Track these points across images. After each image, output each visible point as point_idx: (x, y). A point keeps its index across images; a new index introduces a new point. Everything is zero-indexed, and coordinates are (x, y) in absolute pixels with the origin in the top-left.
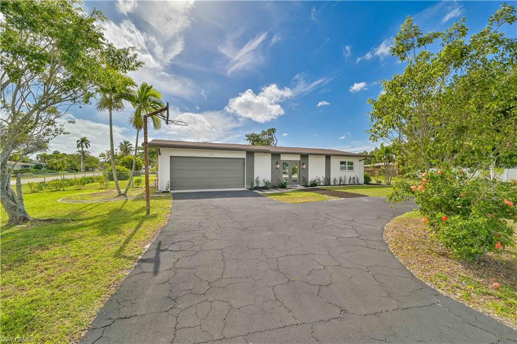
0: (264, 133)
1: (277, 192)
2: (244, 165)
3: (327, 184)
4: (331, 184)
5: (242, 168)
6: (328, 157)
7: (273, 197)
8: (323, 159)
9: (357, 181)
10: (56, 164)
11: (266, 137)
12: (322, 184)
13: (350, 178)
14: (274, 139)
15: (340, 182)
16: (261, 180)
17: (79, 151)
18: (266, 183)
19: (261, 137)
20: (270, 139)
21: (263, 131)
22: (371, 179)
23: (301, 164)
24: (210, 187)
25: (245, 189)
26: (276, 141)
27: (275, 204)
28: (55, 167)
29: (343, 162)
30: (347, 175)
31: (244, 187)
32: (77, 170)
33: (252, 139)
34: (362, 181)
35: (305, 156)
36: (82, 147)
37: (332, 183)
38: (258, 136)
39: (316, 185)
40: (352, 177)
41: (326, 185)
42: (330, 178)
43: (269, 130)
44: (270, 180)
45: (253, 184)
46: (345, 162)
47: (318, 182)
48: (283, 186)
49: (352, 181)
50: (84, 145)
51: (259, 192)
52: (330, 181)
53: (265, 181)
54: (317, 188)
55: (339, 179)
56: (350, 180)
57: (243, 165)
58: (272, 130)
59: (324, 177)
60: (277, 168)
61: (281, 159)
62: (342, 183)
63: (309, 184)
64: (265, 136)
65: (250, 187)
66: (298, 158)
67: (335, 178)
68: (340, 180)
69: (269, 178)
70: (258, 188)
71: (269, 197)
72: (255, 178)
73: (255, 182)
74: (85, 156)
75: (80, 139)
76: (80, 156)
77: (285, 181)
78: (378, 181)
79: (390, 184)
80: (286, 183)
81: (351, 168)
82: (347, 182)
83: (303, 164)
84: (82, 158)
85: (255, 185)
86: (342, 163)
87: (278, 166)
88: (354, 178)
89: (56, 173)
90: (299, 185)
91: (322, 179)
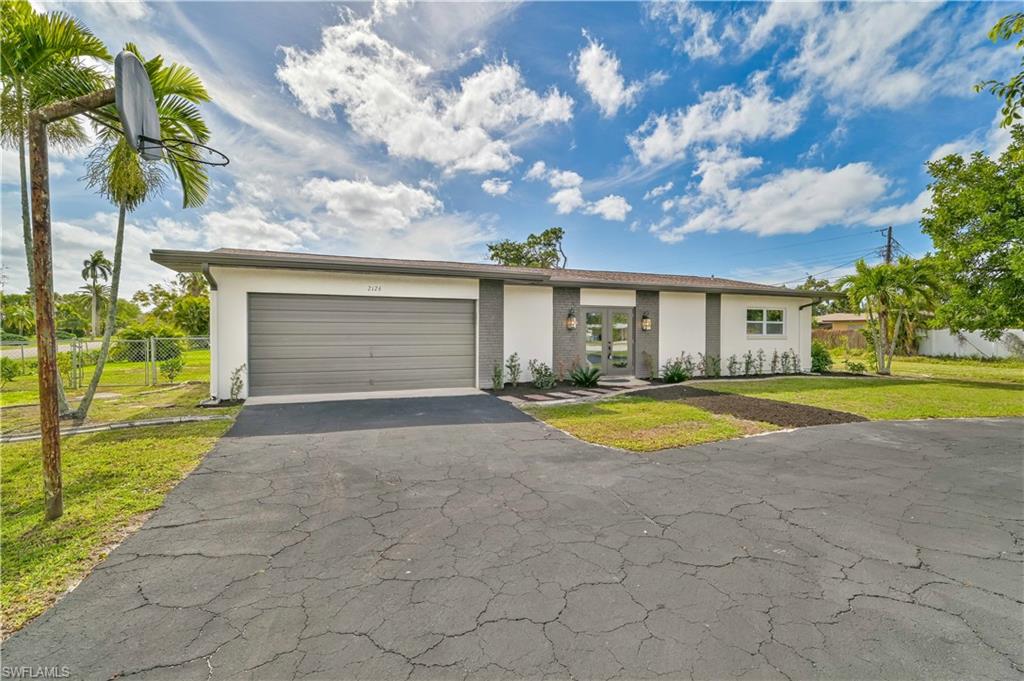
0: (533, 241)
1: (573, 401)
2: (474, 318)
3: (712, 374)
4: (722, 374)
5: (469, 328)
6: (713, 297)
7: (560, 422)
8: (700, 304)
9: (795, 365)
10: (22, 320)
11: (538, 250)
12: (697, 373)
13: (776, 357)
14: (559, 254)
15: (747, 369)
16: (523, 363)
17: (88, 287)
18: (538, 371)
19: (525, 251)
20: (549, 254)
21: (532, 236)
22: (833, 358)
23: (639, 316)
24: (372, 385)
25: (476, 391)
26: (562, 259)
27: (571, 458)
28: (20, 326)
29: (756, 311)
30: (767, 348)
31: (474, 386)
32: (80, 334)
33: (504, 255)
34: (806, 364)
35: (648, 294)
36: (95, 277)
37: (725, 372)
38: (519, 248)
39: (682, 379)
40: (780, 355)
41: (709, 377)
42: (719, 356)
43: (546, 234)
44: (550, 365)
45: (498, 375)
46: (761, 312)
47: (688, 370)
48: (588, 382)
49: (779, 365)
50: (99, 272)
51: (517, 402)
52: (719, 366)
53: (537, 365)
54: (689, 388)
55: (744, 360)
56: (774, 362)
57: (471, 321)
58: (555, 233)
59: (704, 353)
60: (570, 330)
61: (581, 304)
62: (752, 371)
63: (661, 375)
64: (537, 247)
65: (490, 384)
66: (628, 300)
67: (733, 358)
68: (748, 363)
69: (546, 358)
70: (513, 388)
71: (550, 424)
72: (507, 356)
73: (506, 371)
74: (102, 299)
75: (90, 259)
76: (90, 299)
77: (592, 367)
78: (853, 367)
79: (888, 374)
80: (595, 371)
81: (776, 329)
82: (767, 369)
83: (645, 317)
84: (94, 303)
85: (507, 377)
86: (752, 315)
87: (574, 323)
88: (786, 356)
89: (20, 339)
90: (631, 378)
91: (697, 360)
